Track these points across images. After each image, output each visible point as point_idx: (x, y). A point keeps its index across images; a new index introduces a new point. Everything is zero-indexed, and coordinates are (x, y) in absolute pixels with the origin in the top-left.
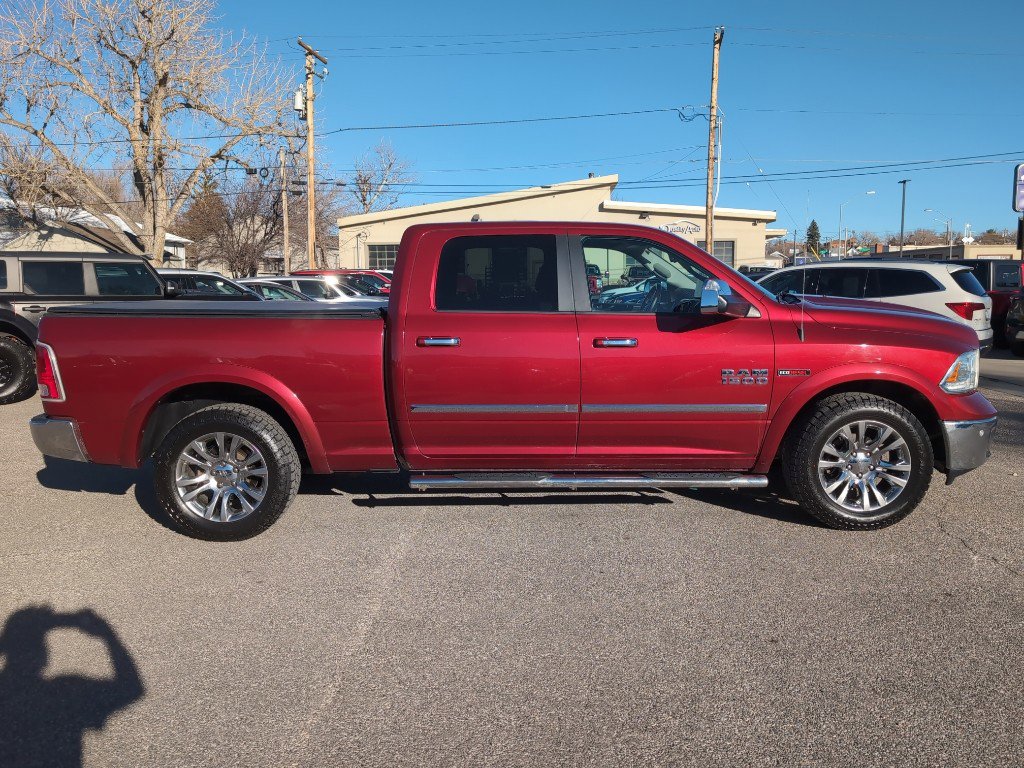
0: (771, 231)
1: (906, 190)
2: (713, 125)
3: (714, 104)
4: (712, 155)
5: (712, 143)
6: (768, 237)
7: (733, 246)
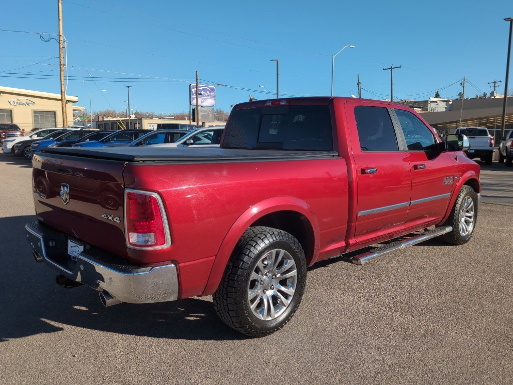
0: (75, 107)
1: (130, 91)
2: (61, 46)
3: (61, 34)
4: (62, 62)
5: (62, 56)
6: (74, 110)
7: (55, 114)
